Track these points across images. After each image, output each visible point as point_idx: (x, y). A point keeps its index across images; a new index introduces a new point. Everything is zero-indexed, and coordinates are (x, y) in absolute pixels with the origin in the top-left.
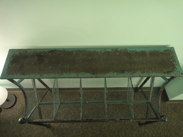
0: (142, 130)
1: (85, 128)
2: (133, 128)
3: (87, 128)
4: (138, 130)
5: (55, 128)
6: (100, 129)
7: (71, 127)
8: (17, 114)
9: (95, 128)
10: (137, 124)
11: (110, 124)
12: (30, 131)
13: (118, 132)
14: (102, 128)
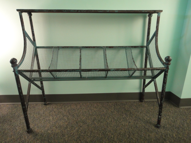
0: (161, 132)
1: (82, 132)
5: (39, 133)
6: (103, 132)
7: (63, 131)
9: (96, 132)
11: (117, 128)
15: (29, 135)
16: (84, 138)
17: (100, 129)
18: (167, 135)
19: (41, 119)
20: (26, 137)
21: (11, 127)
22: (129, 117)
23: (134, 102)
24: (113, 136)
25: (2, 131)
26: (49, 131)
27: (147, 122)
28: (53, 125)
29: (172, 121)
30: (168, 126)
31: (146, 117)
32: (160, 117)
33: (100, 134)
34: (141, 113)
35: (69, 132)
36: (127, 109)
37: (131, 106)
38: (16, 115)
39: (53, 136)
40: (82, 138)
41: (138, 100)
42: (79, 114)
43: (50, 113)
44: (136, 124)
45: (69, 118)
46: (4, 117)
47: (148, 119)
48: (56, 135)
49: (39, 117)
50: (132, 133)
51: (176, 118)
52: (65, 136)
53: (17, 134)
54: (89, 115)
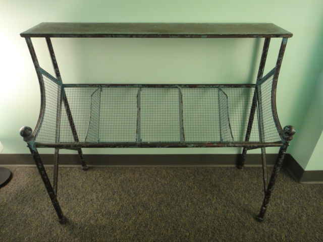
0: (263, 229)
1: (142, 225)
2: (244, 225)
3: (147, 225)
4: (256, 230)
5: (77, 224)
6: (173, 227)
7: (113, 222)
8: (5, 200)
9: (164, 225)
10: (252, 219)
11: (195, 218)
12: (23, 229)
13: (212, 232)
14: (179, 225)
15: (62, 227)
16: (145, 236)
17: (170, 221)
18: (272, 235)
19: (79, 197)
20: (59, 231)
21: (35, 212)
22: (217, 199)
23: (227, 168)
24: (188, 234)
25: (23, 219)
26: (92, 222)
27: (244, 210)
28: (97, 210)
29: (284, 209)
30: (275, 218)
31: (244, 199)
32: (264, 208)
33: (169, 229)
34: (236, 190)
35: (122, 224)
36: (214, 183)
37: (222, 177)
38: (41, 188)
39: (98, 230)
40: (142, 236)
41: (233, 166)
42: (138, 190)
43: (92, 185)
44: (226, 212)
45: (122, 197)
46: (22, 193)
47: (246, 203)
48: (103, 229)
49: (76, 194)
50: (217, 229)
51: (291, 204)
52: (116, 231)
53: (45, 225)
54: (153, 192)
